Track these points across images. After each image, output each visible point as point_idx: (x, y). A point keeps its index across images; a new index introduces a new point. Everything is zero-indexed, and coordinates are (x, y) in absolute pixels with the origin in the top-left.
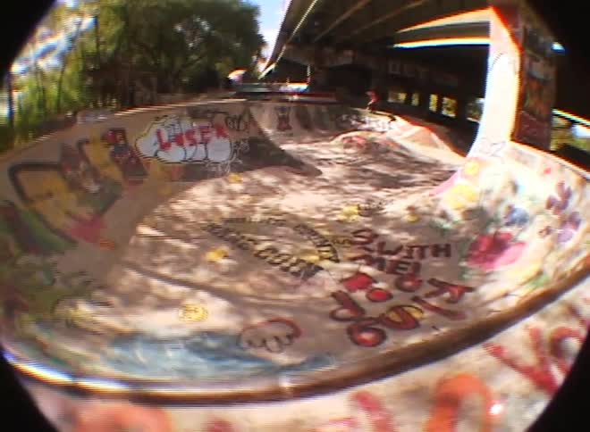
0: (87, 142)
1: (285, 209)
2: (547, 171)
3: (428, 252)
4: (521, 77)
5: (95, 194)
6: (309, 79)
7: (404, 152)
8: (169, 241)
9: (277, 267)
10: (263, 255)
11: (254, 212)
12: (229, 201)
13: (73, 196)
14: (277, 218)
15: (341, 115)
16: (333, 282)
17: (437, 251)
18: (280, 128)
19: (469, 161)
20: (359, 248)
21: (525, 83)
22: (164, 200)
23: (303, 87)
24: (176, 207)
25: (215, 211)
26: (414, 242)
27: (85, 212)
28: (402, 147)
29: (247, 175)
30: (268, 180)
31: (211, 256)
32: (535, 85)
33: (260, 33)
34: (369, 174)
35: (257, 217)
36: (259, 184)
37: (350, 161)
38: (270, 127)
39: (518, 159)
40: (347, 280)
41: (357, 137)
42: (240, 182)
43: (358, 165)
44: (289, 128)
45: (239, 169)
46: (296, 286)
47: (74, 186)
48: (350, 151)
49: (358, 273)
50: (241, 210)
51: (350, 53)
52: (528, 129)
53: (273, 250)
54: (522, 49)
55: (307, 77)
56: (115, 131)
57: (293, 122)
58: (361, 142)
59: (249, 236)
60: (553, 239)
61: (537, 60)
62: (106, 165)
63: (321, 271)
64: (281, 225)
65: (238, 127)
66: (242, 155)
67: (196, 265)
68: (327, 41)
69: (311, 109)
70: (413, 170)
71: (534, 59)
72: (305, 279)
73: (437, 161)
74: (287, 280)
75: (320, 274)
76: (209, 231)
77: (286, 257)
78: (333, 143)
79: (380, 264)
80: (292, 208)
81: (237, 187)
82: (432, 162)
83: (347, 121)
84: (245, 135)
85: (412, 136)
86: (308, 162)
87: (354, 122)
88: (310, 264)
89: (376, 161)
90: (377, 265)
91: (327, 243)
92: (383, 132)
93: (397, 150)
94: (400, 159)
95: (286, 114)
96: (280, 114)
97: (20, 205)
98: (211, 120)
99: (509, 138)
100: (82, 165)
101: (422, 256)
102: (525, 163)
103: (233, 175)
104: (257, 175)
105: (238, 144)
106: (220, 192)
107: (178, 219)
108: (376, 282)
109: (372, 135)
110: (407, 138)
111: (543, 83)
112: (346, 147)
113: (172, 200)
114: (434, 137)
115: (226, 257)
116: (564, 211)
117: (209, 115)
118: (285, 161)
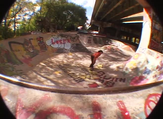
0: (32, 39)
1: (82, 64)
2: (158, 58)
3: (118, 80)
4: (152, 29)
5: (32, 53)
6: (99, 31)
7: (121, 52)
8: (47, 67)
9: (73, 78)
10: (70, 74)
11: (73, 63)
12: (68, 60)
13: (25, 52)
14: (78, 66)
15: (106, 41)
16: (86, 85)
17: (121, 80)
18: (88, 43)
19: (136, 54)
20: (98, 76)
21: (153, 30)
22: (50, 57)
23: (97, 32)
24: (53, 59)
25: (63, 62)
26: (115, 77)
27: (27, 56)
28: (121, 51)
29: (74, 54)
30: (80, 56)
31: (56, 73)
32: (156, 31)
33: (86, 16)
34: (109, 57)
35: (73, 65)
36: (77, 56)
37: (105, 53)
38: (85, 42)
39: (149, 54)
40: (91, 84)
41: (108, 46)
42: (72, 55)
43: (107, 54)
44: (91, 43)
45: (72, 52)
46: (75, 84)
47: (26, 50)
48: (106, 50)
49: (95, 83)
50: (69, 62)
51: (111, 24)
52: (154, 45)
53: (73, 74)
54: (152, 20)
55: (98, 30)
56: (40, 38)
57: (92, 41)
58: (109, 48)
59: (68, 69)
60: (157, 79)
61: (157, 24)
62: (37, 46)
63: (84, 81)
64: (79, 68)
65: (74, 40)
66: (74, 48)
67: (51, 74)
68: (104, 20)
69: (98, 38)
70: (122, 57)
71: (156, 23)
72: (78, 82)
73: (130, 55)
74: (74, 82)
75: (84, 82)
76: (58, 66)
77: (76, 76)
78: (101, 48)
79: (102, 82)
80: (84, 64)
81: (70, 56)
82: (128, 55)
83: (108, 43)
84: (75, 43)
85: (124, 48)
86: (93, 52)
87: (109, 43)
88: (82, 79)
89: (112, 54)
90: (101, 81)
91: (89, 74)
92: (117, 46)
93: (119, 51)
94: (119, 54)
95: (90, 39)
96: (89, 39)
97: (10, 51)
98: (67, 38)
99: (148, 47)
100: (30, 45)
101: (116, 81)
102: (151, 55)
103: (70, 53)
104: (77, 54)
105: (73, 45)
106: (66, 57)
107: (52, 62)
108: (99, 86)
109: (113, 46)
110: (123, 48)
111: (159, 31)
112: (105, 49)
113: (52, 57)
114: (131, 49)
115: (60, 73)
116: (161, 70)
117: (66, 36)
118: (86, 51)
